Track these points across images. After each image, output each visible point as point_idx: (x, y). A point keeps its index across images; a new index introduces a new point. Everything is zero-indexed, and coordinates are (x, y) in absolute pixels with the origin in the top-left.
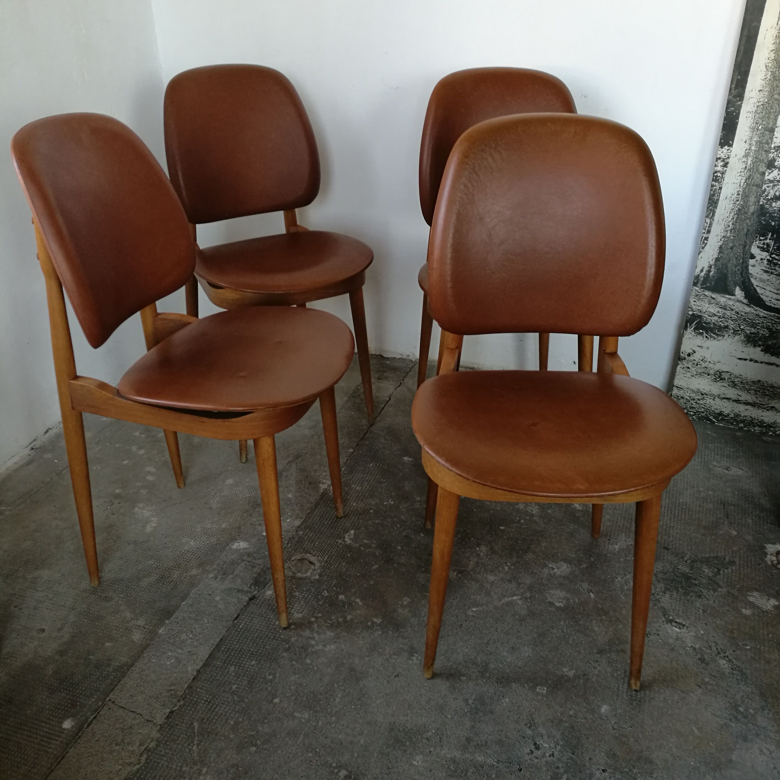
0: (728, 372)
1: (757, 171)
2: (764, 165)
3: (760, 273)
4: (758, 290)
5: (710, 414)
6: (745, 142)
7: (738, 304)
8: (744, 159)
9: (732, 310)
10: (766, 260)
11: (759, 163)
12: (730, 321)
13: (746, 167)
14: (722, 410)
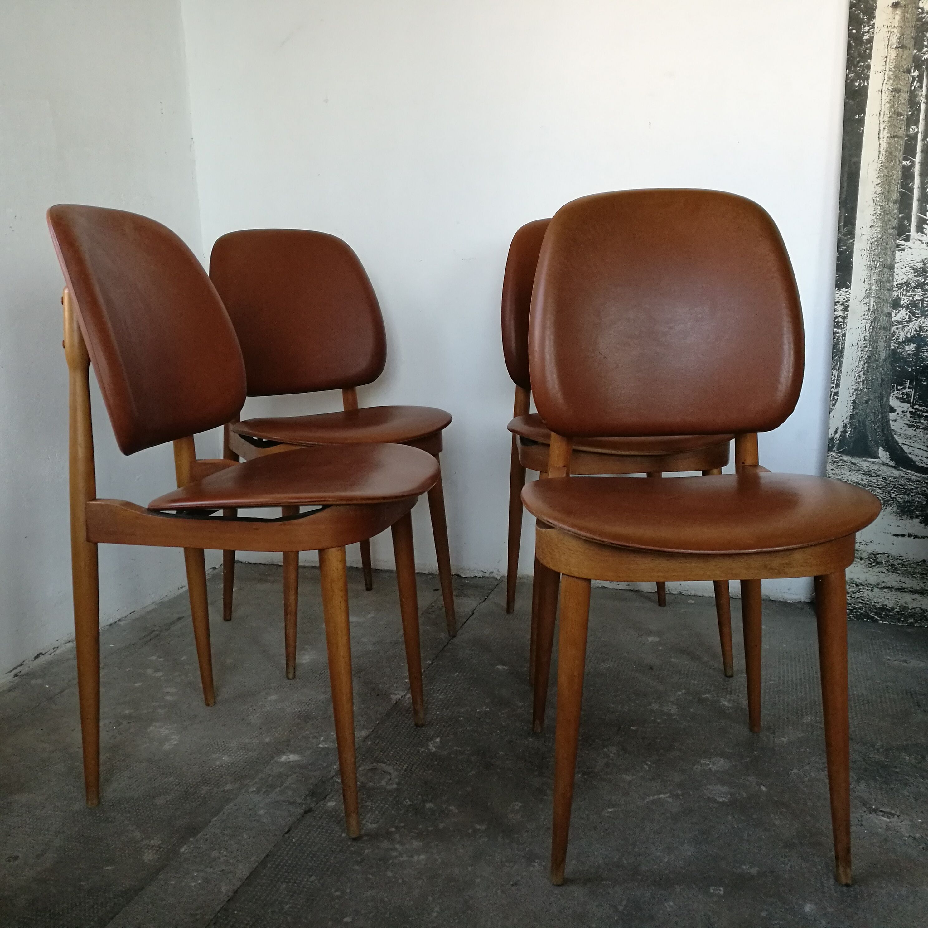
0: (884, 553)
1: (882, 312)
2: (889, 305)
3: (904, 429)
4: (904, 447)
5: (870, 610)
6: (864, 282)
7: (884, 468)
8: (866, 301)
9: (879, 476)
10: (908, 412)
11: (882, 304)
12: (877, 489)
13: (869, 309)
14: (884, 604)
